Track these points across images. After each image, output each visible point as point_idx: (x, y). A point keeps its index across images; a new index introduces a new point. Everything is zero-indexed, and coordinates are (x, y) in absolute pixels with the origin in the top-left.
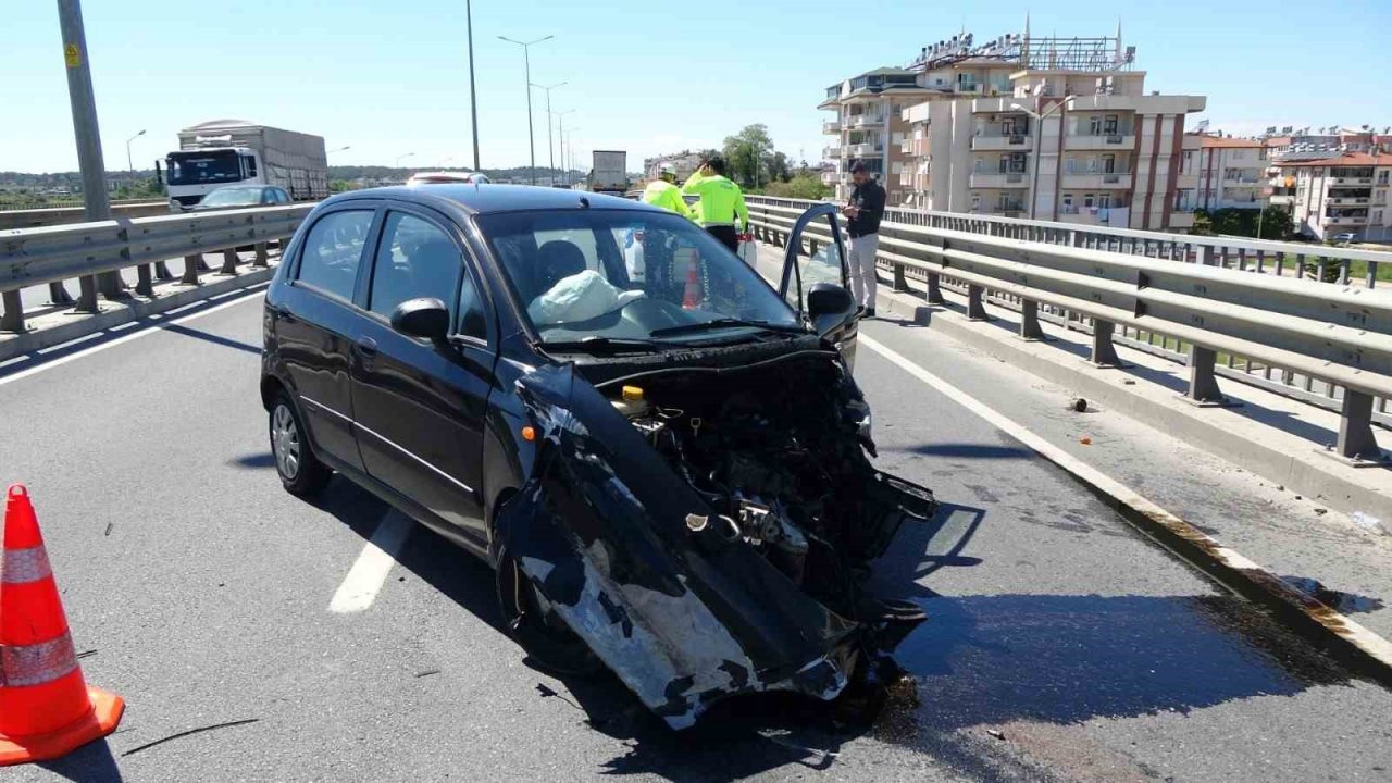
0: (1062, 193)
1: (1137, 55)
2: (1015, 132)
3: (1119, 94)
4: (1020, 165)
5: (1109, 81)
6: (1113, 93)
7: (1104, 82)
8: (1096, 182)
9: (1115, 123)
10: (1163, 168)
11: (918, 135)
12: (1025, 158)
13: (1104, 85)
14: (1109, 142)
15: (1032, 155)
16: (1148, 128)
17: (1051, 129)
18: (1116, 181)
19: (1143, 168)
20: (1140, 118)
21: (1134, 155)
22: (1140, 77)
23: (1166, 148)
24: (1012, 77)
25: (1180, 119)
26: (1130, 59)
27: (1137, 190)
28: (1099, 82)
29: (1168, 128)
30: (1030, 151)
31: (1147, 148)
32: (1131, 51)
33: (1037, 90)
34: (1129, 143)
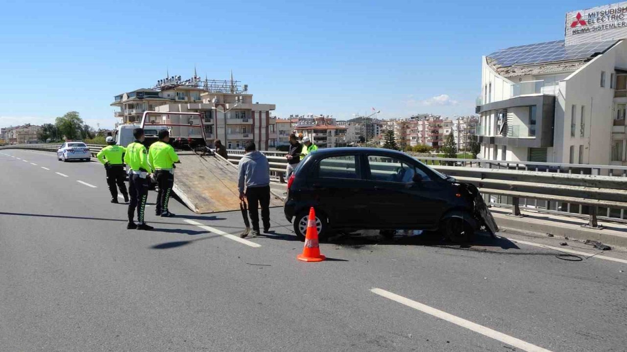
0: (227, 142)
1: (248, 88)
2: (206, 117)
3: (245, 103)
4: (210, 131)
5: (241, 98)
6: (243, 102)
7: (239, 98)
8: (240, 137)
9: (245, 114)
10: (263, 131)
11: (164, 118)
12: (211, 128)
13: (239, 100)
14: (243, 121)
15: (214, 126)
16: (257, 116)
17: (220, 115)
18: (247, 136)
19: (257, 131)
20: (253, 112)
21: (253, 126)
22: (250, 96)
23: (264, 124)
24: (201, 95)
25: (267, 113)
26: (246, 90)
27: (255, 140)
28: (237, 98)
29: (264, 116)
30: (213, 125)
31: (257, 124)
32: (246, 86)
33: (213, 101)
34: (250, 122)
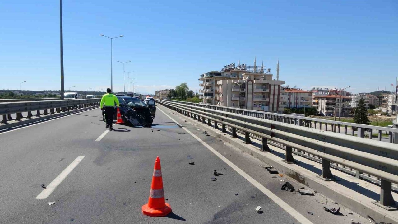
0: (253, 102)
1: (271, 71)
2: (242, 88)
3: (265, 80)
4: (244, 95)
5: (263, 77)
6: (264, 79)
7: (262, 76)
8: (261, 100)
9: (266, 86)
10: (276, 97)
11: (220, 87)
12: (245, 94)
13: (262, 78)
14: (263, 91)
15: (246, 93)
16: (272, 87)
17: (250, 87)
18: (265, 100)
19: (272, 97)
20: (270, 85)
21: (269, 94)
22: (271, 76)
23: (276, 92)
24: (242, 75)
25: (279, 86)
26: (269, 71)
27: (270, 102)
28: (261, 76)
29: (277, 88)
30: (246, 92)
31: (272, 92)
32: (269, 70)
33: (247, 78)
34: (268, 91)
